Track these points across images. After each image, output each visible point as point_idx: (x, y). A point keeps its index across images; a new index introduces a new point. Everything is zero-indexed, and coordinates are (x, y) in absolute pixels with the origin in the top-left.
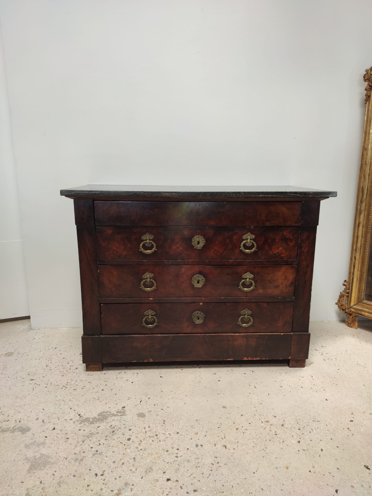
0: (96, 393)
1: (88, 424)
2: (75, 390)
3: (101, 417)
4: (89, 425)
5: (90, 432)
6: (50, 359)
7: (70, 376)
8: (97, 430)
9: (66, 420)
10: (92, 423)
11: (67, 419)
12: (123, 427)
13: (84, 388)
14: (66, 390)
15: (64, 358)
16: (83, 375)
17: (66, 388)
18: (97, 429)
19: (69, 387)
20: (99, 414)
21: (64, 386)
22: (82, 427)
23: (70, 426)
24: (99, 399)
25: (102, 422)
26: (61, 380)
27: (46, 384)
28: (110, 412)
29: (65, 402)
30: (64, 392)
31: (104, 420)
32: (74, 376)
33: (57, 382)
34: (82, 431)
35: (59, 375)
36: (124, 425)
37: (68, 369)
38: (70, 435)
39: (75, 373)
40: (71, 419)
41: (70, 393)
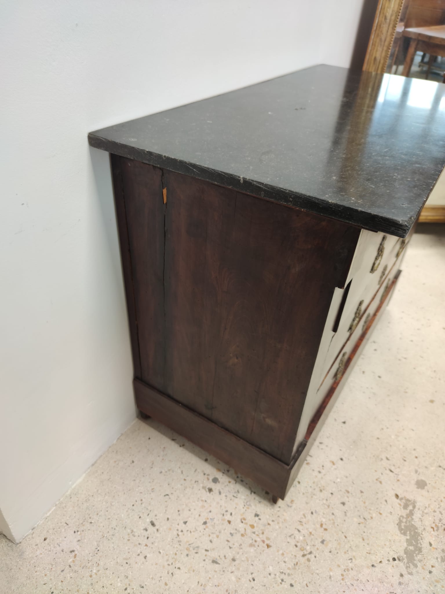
0: (346, 515)
1: (420, 556)
2: (325, 542)
3: (408, 532)
4: (423, 555)
5: (439, 560)
6: (191, 549)
7: (275, 534)
8: (436, 549)
9: (400, 583)
10: (420, 550)
11: (398, 581)
12: (440, 515)
13: (324, 526)
14: (317, 556)
15: (205, 523)
16: (285, 514)
17: (311, 553)
18: (434, 548)
19: (310, 548)
20: (401, 532)
21: (304, 555)
22: (424, 567)
23: (418, 583)
24: (364, 518)
25: (421, 535)
26: (283, 554)
27: (281, 583)
28: (403, 517)
29: (352, 569)
30: (322, 561)
31: (416, 531)
32: (280, 528)
33: (285, 562)
34: (433, 570)
35: (263, 551)
36: (435, 511)
37: (249, 530)
38: (439, 590)
39: (271, 522)
40: (402, 575)
41: (330, 552)
